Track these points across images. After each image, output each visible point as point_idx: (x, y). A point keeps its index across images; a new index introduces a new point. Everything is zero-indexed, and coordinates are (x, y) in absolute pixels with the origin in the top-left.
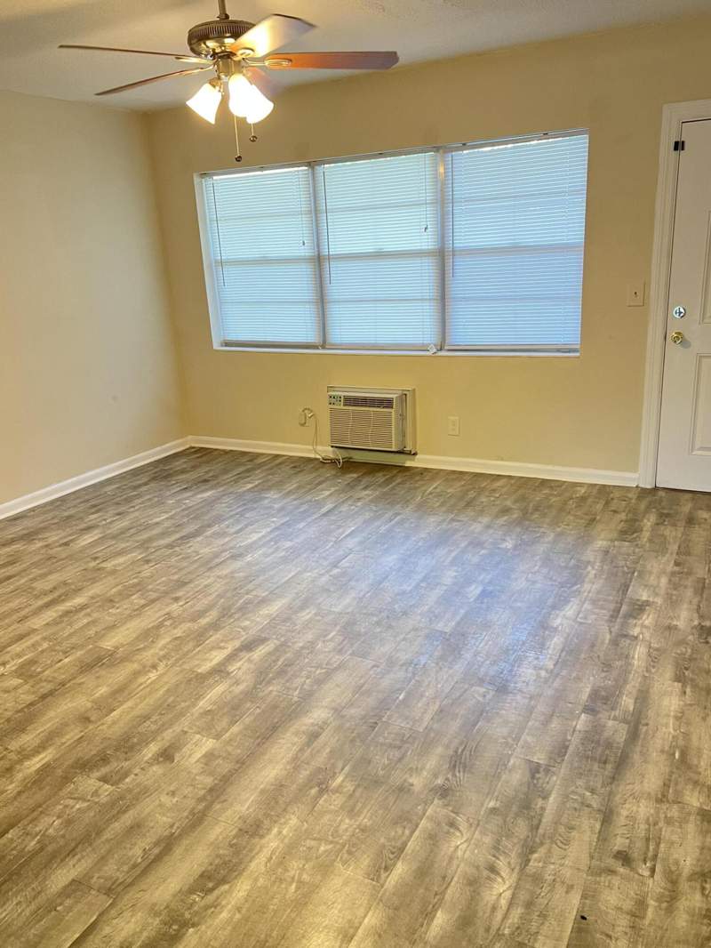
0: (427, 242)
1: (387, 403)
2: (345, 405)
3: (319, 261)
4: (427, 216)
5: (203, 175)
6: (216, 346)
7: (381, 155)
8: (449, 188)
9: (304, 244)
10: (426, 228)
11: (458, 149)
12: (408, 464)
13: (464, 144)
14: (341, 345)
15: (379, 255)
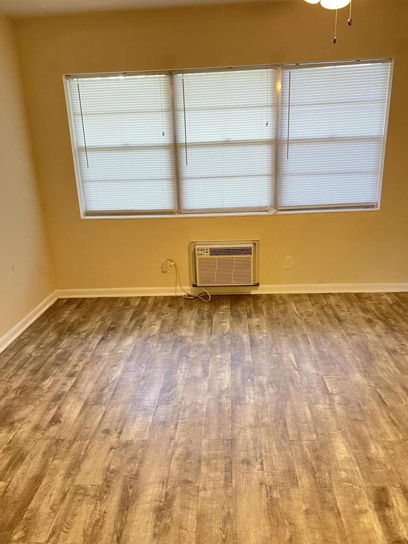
0: (267, 133)
1: (247, 251)
2: (211, 255)
3: (175, 148)
4: (267, 115)
5: (68, 77)
6: (82, 217)
7: (230, 69)
8: (287, 95)
9: (163, 135)
10: (267, 124)
11: (293, 67)
12: (253, 292)
13: (298, 64)
14: (194, 210)
15: (227, 143)
